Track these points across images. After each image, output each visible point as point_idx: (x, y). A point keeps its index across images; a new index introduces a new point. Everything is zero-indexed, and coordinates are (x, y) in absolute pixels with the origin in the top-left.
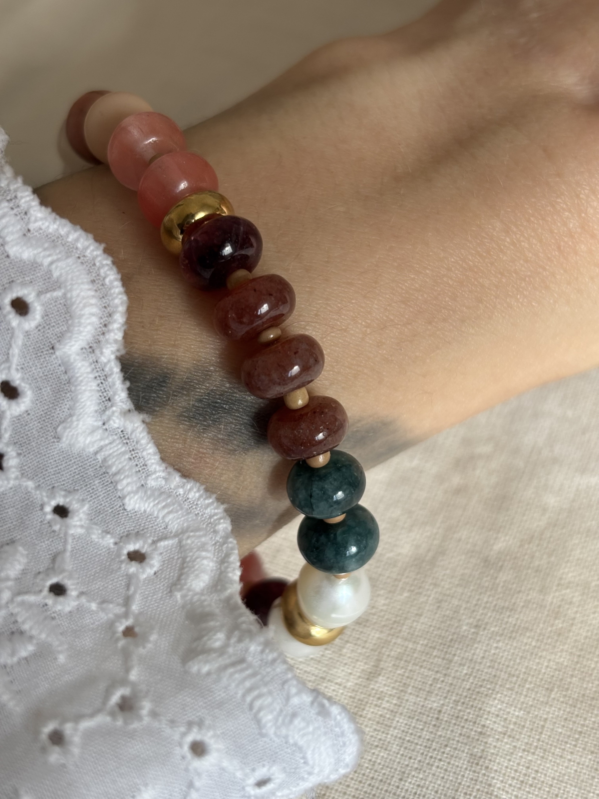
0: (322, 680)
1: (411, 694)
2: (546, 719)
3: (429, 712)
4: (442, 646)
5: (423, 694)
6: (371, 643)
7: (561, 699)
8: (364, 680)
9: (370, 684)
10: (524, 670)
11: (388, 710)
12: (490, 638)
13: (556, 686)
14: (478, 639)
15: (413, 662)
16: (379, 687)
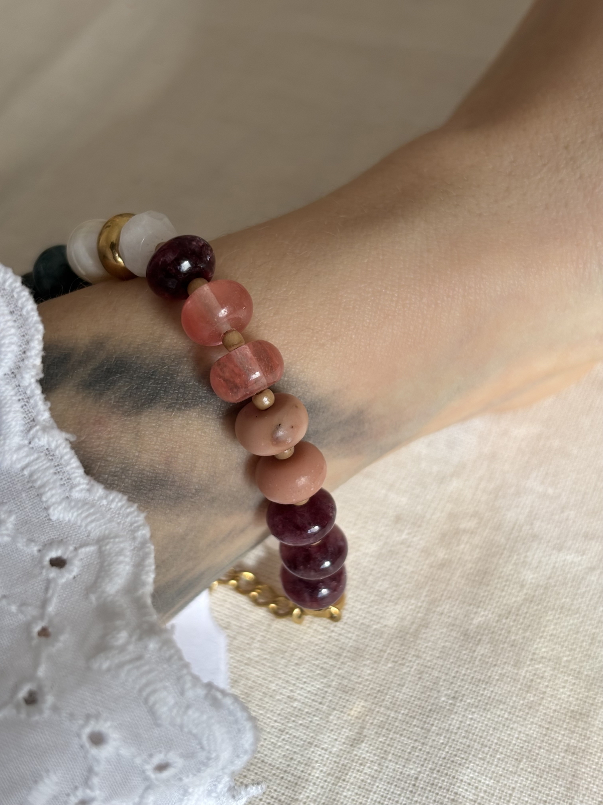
0: (309, 745)
1: (390, 761)
2: (514, 788)
3: (407, 778)
4: (422, 716)
5: (402, 761)
6: (356, 711)
7: (529, 770)
8: (349, 746)
9: (353, 750)
10: (496, 741)
11: (369, 775)
12: (466, 709)
13: (525, 757)
14: (455, 710)
15: (394, 730)
16: (362, 753)
